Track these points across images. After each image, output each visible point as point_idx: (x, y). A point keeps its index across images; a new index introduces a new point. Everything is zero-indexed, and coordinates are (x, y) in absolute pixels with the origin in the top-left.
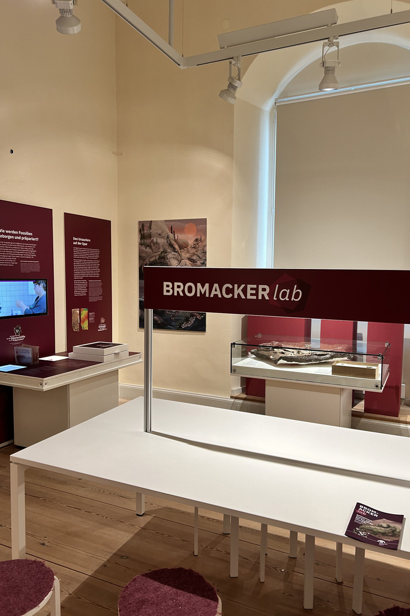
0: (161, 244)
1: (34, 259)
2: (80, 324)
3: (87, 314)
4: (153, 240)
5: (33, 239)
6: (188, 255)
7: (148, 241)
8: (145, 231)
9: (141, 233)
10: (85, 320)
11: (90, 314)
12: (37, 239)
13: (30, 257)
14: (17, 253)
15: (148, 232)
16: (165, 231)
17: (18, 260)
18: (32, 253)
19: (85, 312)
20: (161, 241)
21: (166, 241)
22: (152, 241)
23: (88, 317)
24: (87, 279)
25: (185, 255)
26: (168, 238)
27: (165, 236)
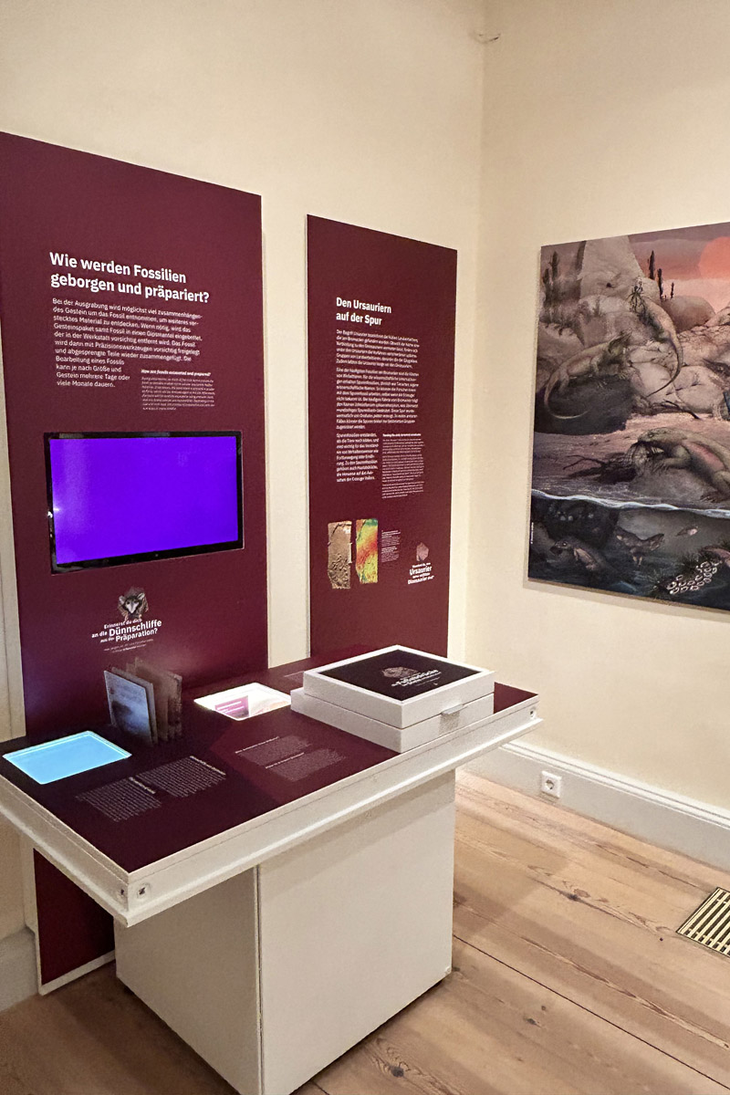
0: (611, 318)
1: (195, 365)
2: (353, 566)
3: (374, 538)
4: (585, 305)
5: (190, 297)
6: (706, 351)
7: (568, 310)
8: (562, 278)
9: (548, 286)
10: (367, 555)
11: (386, 535)
12: (203, 296)
13: (178, 359)
14: (130, 344)
15: (571, 279)
16: (628, 272)
17: (132, 367)
18: (185, 346)
19: (368, 530)
20: (613, 307)
21: (628, 306)
22: (583, 310)
23: (379, 544)
24: (378, 429)
25: (694, 349)
26: (636, 293)
27: (625, 291)
